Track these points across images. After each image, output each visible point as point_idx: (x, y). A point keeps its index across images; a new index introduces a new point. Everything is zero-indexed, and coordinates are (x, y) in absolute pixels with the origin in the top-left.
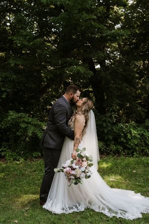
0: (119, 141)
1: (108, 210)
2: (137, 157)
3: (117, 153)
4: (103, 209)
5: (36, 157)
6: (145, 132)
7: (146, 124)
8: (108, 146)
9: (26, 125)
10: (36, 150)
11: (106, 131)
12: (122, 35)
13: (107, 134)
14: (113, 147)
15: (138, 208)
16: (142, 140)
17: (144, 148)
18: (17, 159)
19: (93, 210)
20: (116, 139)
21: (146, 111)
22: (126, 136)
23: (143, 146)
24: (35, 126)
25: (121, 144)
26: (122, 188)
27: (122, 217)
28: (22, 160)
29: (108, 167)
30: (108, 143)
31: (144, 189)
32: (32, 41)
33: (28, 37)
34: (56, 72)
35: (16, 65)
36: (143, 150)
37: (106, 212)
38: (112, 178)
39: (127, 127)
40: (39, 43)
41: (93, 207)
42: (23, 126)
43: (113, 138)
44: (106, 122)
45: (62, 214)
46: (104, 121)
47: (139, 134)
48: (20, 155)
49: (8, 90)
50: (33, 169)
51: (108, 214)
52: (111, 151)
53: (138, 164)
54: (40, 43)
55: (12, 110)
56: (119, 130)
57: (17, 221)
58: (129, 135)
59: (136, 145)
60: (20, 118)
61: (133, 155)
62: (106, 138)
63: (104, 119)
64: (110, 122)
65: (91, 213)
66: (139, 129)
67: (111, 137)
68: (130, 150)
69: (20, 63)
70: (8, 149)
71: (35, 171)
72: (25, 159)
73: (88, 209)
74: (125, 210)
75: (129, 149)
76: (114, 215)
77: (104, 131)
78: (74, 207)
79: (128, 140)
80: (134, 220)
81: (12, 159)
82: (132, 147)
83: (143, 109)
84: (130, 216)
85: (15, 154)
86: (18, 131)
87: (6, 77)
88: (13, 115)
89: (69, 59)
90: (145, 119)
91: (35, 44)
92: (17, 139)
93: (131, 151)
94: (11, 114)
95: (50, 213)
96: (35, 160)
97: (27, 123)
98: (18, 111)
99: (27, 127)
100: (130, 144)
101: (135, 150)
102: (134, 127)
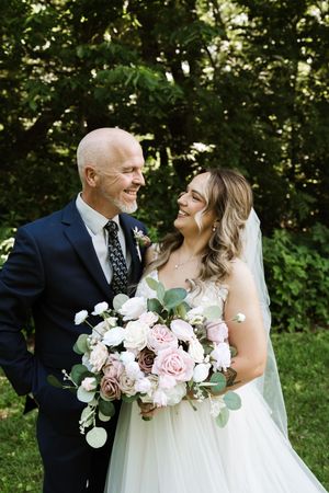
2: (297, 330)
6: (314, 258)
7: (315, 238)
16: (309, 283)
17: (314, 303)
22: (269, 274)
23: (310, 299)
47: (302, 267)
58: (277, 270)
59: (294, 298)
68: (278, 312)
79: (274, 284)
93: (281, 315)
100: (280, 295)
101: (292, 311)
102: (287, 245)
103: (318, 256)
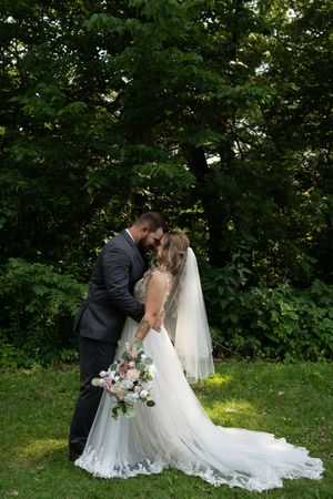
0: (252, 326)
1: (212, 472)
2: (291, 362)
3: (248, 352)
4: (202, 469)
5: (68, 362)
6: (310, 307)
7: (314, 291)
8: (228, 337)
9: (46, 290)
10: (68, 346)
11: (224, 304)
12: (259, 97)
13: (226, 311)
14: (239, 341)
15: (276, 468)
16: (305, 326)
17: (308, 343)
18: (27, 363)
19: (180, 472)
20: (247, 324)
21: (315, 261)
22: (267, 316)
23: (305, 339)
24: (67, 291)
25: (258, 333)
26: (248, 428)
27: (239, 485)
28: (36, 366)
29: (224, 383)
30: (229, 331)
31: (297, 431)
32: (63, 107)
33: (54, 98)
34: (115, 175)
35: (26, 157)
36: (305, 348)
37: (208, 476)
38: (231, 407)
39: (270, 295)
40: (77, 111)
41: (181, 466)
42: (40, 291)
43: (240, 320)
44: (224, 286)
45: (115, 478)
46: (221, 282)
47: (297, 312)
48: (32, 356)
49: (9, 213)
50: (60, 387)
51: (212, 480)
52: (234, 348)
53: (291, 378)
54: (81, 111)
55: (15, 257)
56: (252, 303)
57: (16, 493)
58: (274, 314)
59: (291, 337)
60: (32, 274)
61: (283, 358)
62: (224, 320)
63: (221, 277)
64: (232, 286)
65: (176, 477)
66: (298, 301)
67: (234, 319)
68: (276, 348)
69: (36, 154)
70: (6, 343)
71: (64, 391)
72: (44, 366)
73: (170, 470)
74: (247, 471)
75: (275, 345)
76: (224, 481)
77: (219, 304)
78: (140, 466)
79: (272, 325)
80: (264, 491)
81: (14, 364)
82: (281, 340)
83: (309, 258)
84: (257, 485)
85: (22, 353)
86: (28, 302)
87: (6, 185)
88: (17, 266)
89: (142, 146)
90: (312, 279)
91: (69, 113)
92: (26, 320)
93: (278, 350)
94: (15, 265)
95: (89, 475)
96: (65, 366)
97: (50, 285)
98: (30, 259)
99: (49, 294)
100: (277, 334)
101: (288, 348)
102: (287, 296)
103: (314, 305)
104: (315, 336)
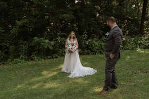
0: (89, 48)
30: (84, 49)
36: (100, 52)
42: (42, 44)
43: (86, 47)
46: (81, 39)
52: (85, 53)
55: (35, 37)
62: (82, 47)
72: (44, 60)
77: (81, 44)
82: (95, 50)
86: (40, 46)
88: (37, 39)
90: (102, 36)
96: (49, 59)
104: (102, 49)
